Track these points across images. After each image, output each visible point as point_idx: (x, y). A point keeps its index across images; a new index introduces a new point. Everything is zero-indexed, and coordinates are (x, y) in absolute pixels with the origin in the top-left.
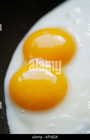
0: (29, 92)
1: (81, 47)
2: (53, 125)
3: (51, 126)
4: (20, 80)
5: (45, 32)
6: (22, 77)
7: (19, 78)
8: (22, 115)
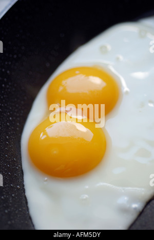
0: (55, 152)
1: (127, 92)
2: (87, 196)
3: (85, 198)
4: (42, 137)
5: (77, 72)
6: (45, 133)
7: (41, 135)
8: (45, 183)
